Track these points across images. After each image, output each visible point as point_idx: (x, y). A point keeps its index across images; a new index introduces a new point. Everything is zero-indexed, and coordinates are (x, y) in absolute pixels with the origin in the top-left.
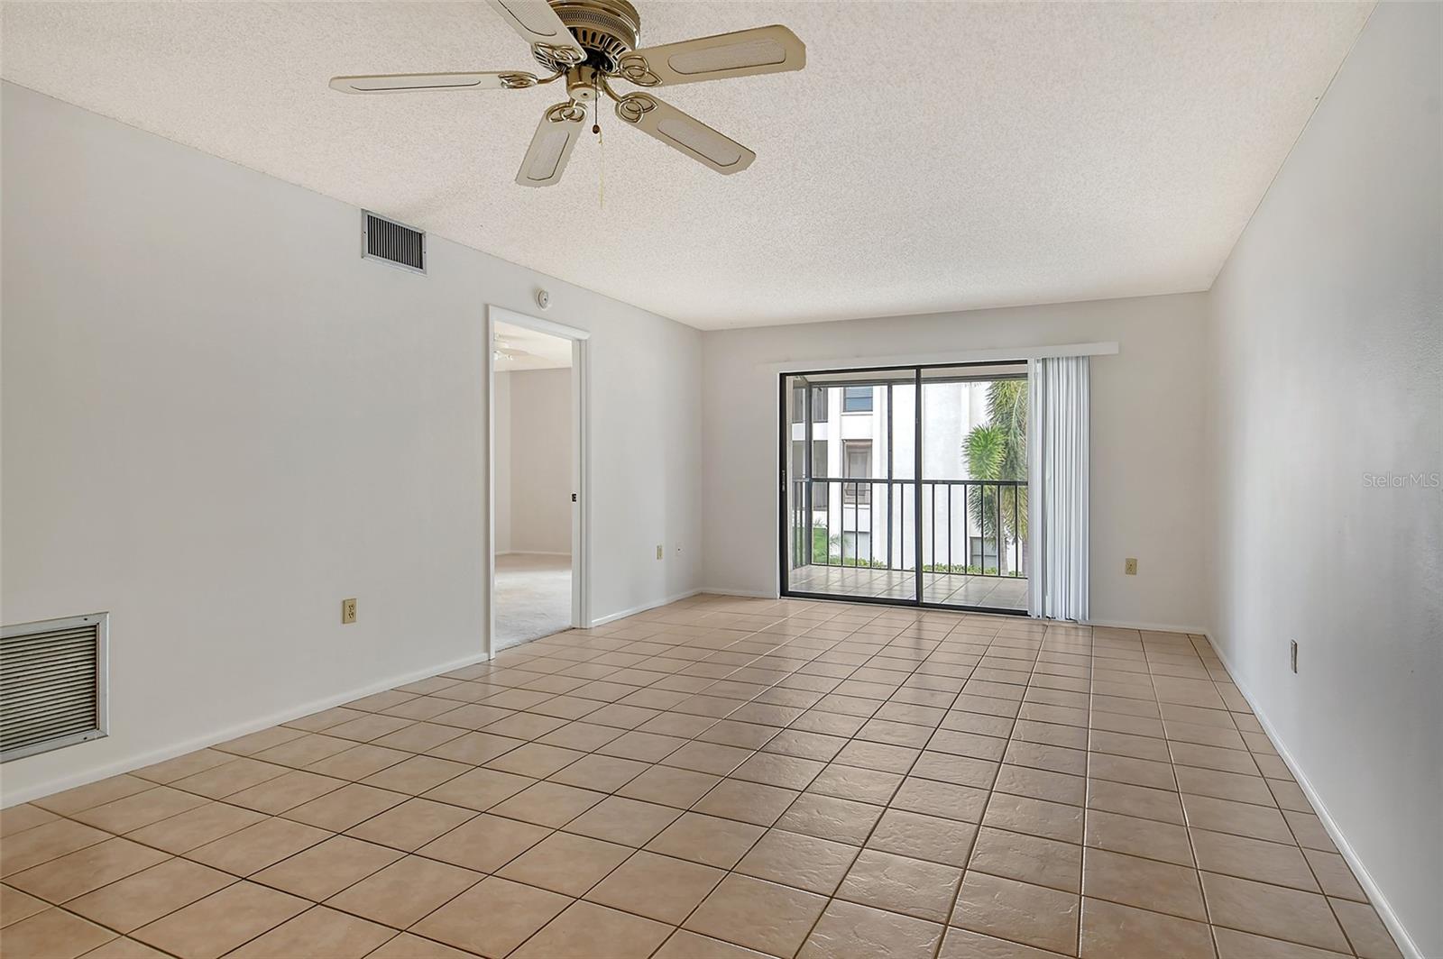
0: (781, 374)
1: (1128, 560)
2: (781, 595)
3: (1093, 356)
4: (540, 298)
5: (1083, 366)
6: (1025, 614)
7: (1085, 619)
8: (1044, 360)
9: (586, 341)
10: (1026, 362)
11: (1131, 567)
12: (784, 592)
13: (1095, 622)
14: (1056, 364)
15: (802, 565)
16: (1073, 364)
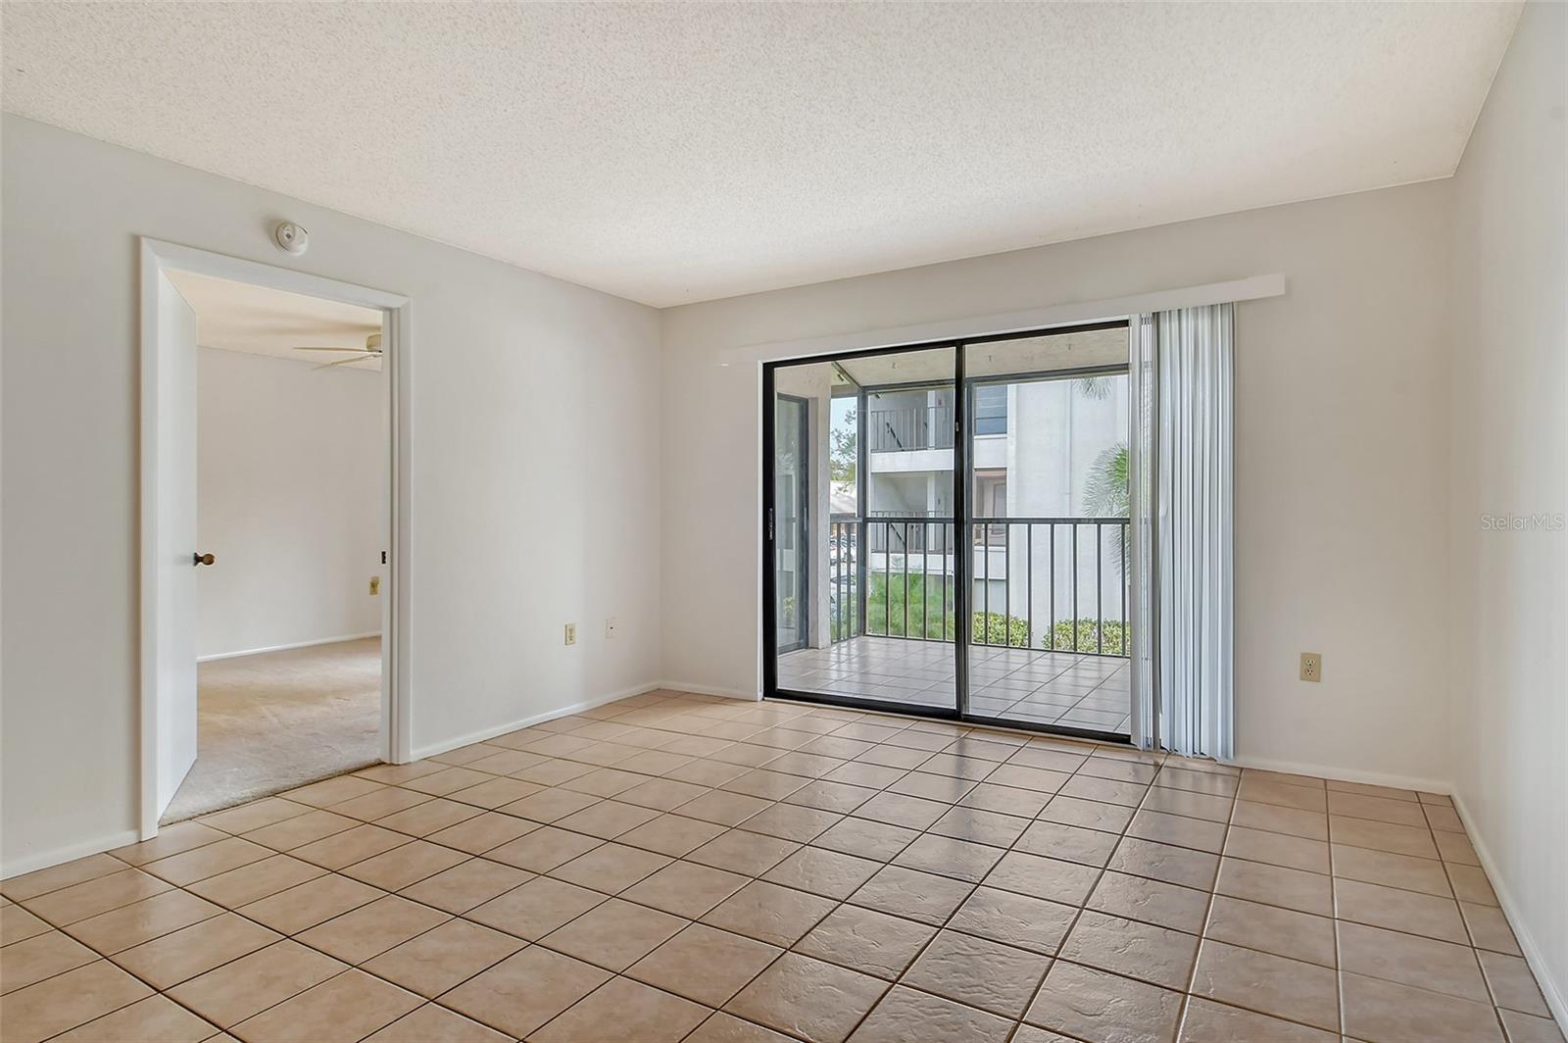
0: (765, 365)
1: (1305, 657)
2: (765, 695)
3: (1239, 302)
4: (279, 233)
5: (1223, 322)
6: (1125, 740)
7: (1227, 757)
8: (1156, 316)
9: (398, 309)
10: (1125, 323)
11: (1311, 668)
12: (771, 690)
13: (1244, 761)
14: (1175, 324)
15: (849, 637)
16: (1204, 323)
